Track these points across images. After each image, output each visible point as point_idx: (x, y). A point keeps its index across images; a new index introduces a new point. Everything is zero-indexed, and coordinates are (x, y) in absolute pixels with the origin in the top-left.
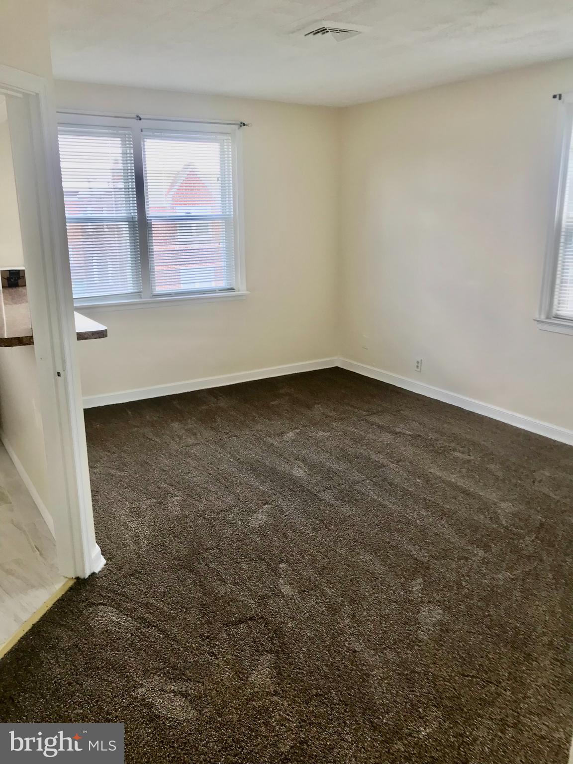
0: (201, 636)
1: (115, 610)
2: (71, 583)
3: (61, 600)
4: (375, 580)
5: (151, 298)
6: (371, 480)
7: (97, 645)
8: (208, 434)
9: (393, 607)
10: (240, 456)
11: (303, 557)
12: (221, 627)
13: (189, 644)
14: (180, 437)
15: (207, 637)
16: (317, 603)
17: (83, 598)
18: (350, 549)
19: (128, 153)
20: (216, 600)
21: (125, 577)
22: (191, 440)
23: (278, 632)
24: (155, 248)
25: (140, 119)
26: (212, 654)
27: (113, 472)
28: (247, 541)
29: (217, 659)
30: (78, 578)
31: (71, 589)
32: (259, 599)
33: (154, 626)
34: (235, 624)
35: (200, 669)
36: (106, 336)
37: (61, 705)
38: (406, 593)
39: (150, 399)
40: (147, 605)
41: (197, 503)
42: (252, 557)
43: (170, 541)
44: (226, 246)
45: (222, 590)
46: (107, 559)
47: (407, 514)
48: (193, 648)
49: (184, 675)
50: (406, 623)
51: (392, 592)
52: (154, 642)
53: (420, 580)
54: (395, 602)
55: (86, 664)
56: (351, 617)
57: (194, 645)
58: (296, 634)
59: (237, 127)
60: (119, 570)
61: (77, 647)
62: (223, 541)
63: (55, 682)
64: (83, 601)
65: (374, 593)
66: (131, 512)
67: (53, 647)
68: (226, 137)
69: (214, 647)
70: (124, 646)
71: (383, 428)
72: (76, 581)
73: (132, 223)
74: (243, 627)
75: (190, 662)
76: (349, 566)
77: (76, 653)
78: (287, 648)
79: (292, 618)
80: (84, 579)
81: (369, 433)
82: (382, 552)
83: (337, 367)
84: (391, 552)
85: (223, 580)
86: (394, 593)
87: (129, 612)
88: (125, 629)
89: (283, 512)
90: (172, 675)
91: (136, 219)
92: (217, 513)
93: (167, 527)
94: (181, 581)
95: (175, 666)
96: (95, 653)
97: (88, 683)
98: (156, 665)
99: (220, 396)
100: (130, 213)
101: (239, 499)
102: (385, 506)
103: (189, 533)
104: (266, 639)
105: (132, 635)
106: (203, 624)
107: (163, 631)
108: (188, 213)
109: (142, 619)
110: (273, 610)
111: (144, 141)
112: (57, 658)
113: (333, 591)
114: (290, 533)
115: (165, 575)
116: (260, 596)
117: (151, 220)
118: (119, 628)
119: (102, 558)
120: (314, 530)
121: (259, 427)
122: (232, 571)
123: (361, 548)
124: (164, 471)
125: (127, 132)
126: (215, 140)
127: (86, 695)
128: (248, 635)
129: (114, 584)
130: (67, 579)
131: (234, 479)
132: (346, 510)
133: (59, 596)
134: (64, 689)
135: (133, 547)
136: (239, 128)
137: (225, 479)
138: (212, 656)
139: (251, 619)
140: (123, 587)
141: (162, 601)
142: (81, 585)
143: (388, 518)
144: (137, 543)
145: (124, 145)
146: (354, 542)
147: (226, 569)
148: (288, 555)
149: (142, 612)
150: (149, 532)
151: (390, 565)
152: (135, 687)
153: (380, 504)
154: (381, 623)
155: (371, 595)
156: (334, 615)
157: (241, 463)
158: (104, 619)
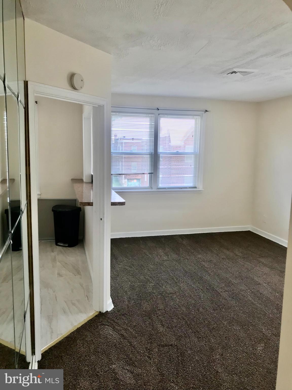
0: (146, 348)
1: (112, 329)
2: (97, 314)
3: (91, 320)
4: (238, 340)
5: (156, 189)
6: (251, 290)
7: (101, 342)
8: (174, 256)
9: (244, 355)
10: (187, 269)
11: (204, 321)
12: (156, 346)
13: (140, 350)
14: (161, 256)
15: (149, 349)
16: (205, 345)
17: (100, 321)
18: (230, 322)
19: (152, 125)
20: (157, 333)
21: (120, 315)
22: (165, 258)
23: (182, 354)
24: (160, 167)
25: (158, 110)
26: (149, 357)
27: (127, 268)
28: (179, 309)
29: (151, 360)
30: (100, 312)
31: (96, 316)
32: (177, 337)
33: (127, 339)
34: (163, 346)
35: (142, 363)
36: (125, 205)
37: (80, 364)
38: (254, 349)
39: (152, 236)
40: (126, 330)
41: (161, 288)
42: (180, 317)
43: (144, 303)
44: (194, 167)
45: (161, 329)
46: (114, 306)
47: (266, 310)
48: (141, 353)
49: (134, 363)
50: (249, 364)
51: (246, 347)
52: (125, 346)
53: (262, 345)
54: (246, 353)
55: (94, 349)
56: (220, 355)
57: (142, 351)
58: (191, 357)
59: (204, 112)
60: (118, 312)
61: (92, 341)
62: (168, 307)
63: (80, 354)
64: (100, 322)
65: (236, 346)
66: (130, 287)
67: (83, 339)
68: (198, 117)
69: (150, 354)
70: (112, 345)
71: (265, 265)
72: (99, 313)
73: (151, 156)
74: (166, 348)
75: (138, 359)
76: (226, 330)
77: (91, 344)
78: (185, 362)
79: (191, 349)
80: (103, 313)
81: (257, 266)
82: (246, 326)
83: (249, 231)
84: (251, 327)
85: (163, 325)
86: (247, 348)
87: (118, 331)
88: (114, 338)
89: (200, 298)
90: (129, 362)
91: (153, 154)
92: (169, 294)
93: (144, 296)
94: (144, 322)
95: (131, 359)
96: (99, 345)
97: (93, 357)
98: (123, 356)
99: (185, 239)
100: (151, 151)
101: (180, 289)
102: (254, 304)
103: (153, 301)
104: (176, 356)
105: (116, 341)
106: (148, 343)
107: (130, 343)
108: (177, 151)
109: (122, 335)
110: (182, 343)
111: (160, 119)
112: (83, 344)
113: (215, 340)
114: (201, 309)
115: (138, 318)
116: (178, 336)
117: (160, 154)
118: (112, 337)
119: (113, 305)
120: (214, 310)
121: (200, 256)
122: (168, 322)
123: (236, 323)
124: (149, 270)
125: (152, 115)
126: (193, 118)
127: (91, 362)
128: (168, 352)
129: (114, 318)
130: (96, 312)
131: (181, 279)
132: (233, 302)
133: (91, 318)
134: (83, 358)
135: (127, 303)
136: (204, 113)
137: (177, 279)
138: (149, 358)
139: (171, 345)
140: (118, 320)
141: (133, 329)
142: (101, 315)
143: (254, 310)
144: (129, 301)
145: (151, 121)
146: (233, 319)
147: (166, 320)
148: (197, 319)
149: (123, 332)
150: (135, 297)
151: (249, 334)
152: (112, 364)
153: (252, 303)
154: (235, 361)
155: (234, 346)
156: (212, 352)
157: (186, 272)
158: (106, 332)
